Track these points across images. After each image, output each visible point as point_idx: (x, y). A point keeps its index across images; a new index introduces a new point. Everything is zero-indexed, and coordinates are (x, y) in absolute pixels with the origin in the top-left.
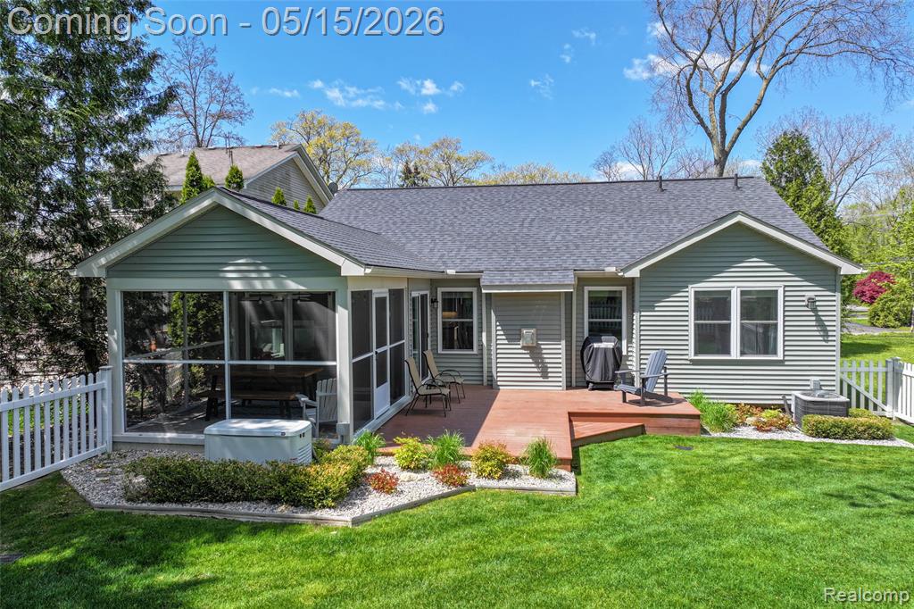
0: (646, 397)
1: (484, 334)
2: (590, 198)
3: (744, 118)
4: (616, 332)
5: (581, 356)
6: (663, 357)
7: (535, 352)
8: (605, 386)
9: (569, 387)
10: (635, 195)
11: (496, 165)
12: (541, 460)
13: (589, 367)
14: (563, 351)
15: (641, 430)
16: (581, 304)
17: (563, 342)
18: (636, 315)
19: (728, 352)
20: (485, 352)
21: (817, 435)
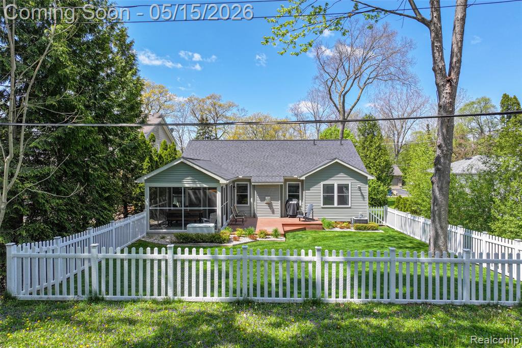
0: (307, 219)
1: (252, 199)
2: (288, 147)
3: (353, 105)
4: (297, 197)
5: (286, 206)
6: (312, 206)
7: (270, 205)
8: (294, 216)
9: (281, 217)
10: (305, 146)
11: (240, 109)
12: (276, 234)
13: (288, 210)
14: (280, 204)
15: (305, 229)
16: (285, 188)
17: (280, 201)
18: (304, 192)
19: (334, 205)
20: (252, 205)
21: (357, 230)
